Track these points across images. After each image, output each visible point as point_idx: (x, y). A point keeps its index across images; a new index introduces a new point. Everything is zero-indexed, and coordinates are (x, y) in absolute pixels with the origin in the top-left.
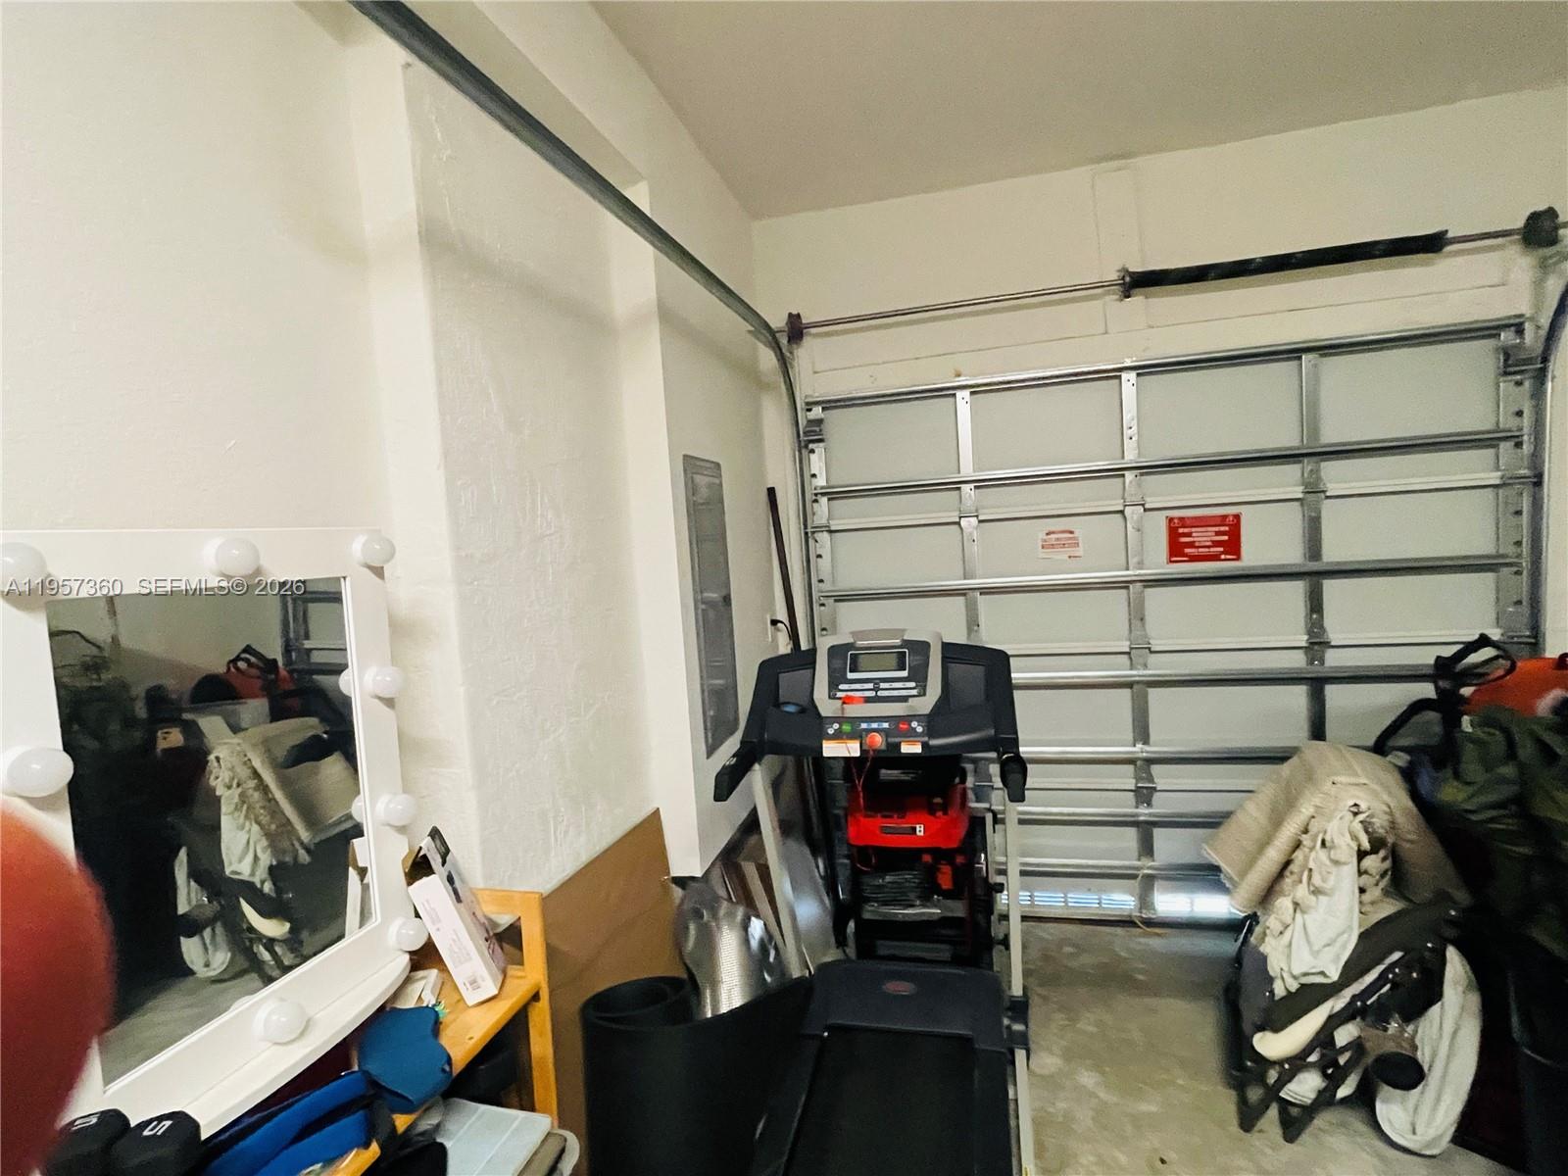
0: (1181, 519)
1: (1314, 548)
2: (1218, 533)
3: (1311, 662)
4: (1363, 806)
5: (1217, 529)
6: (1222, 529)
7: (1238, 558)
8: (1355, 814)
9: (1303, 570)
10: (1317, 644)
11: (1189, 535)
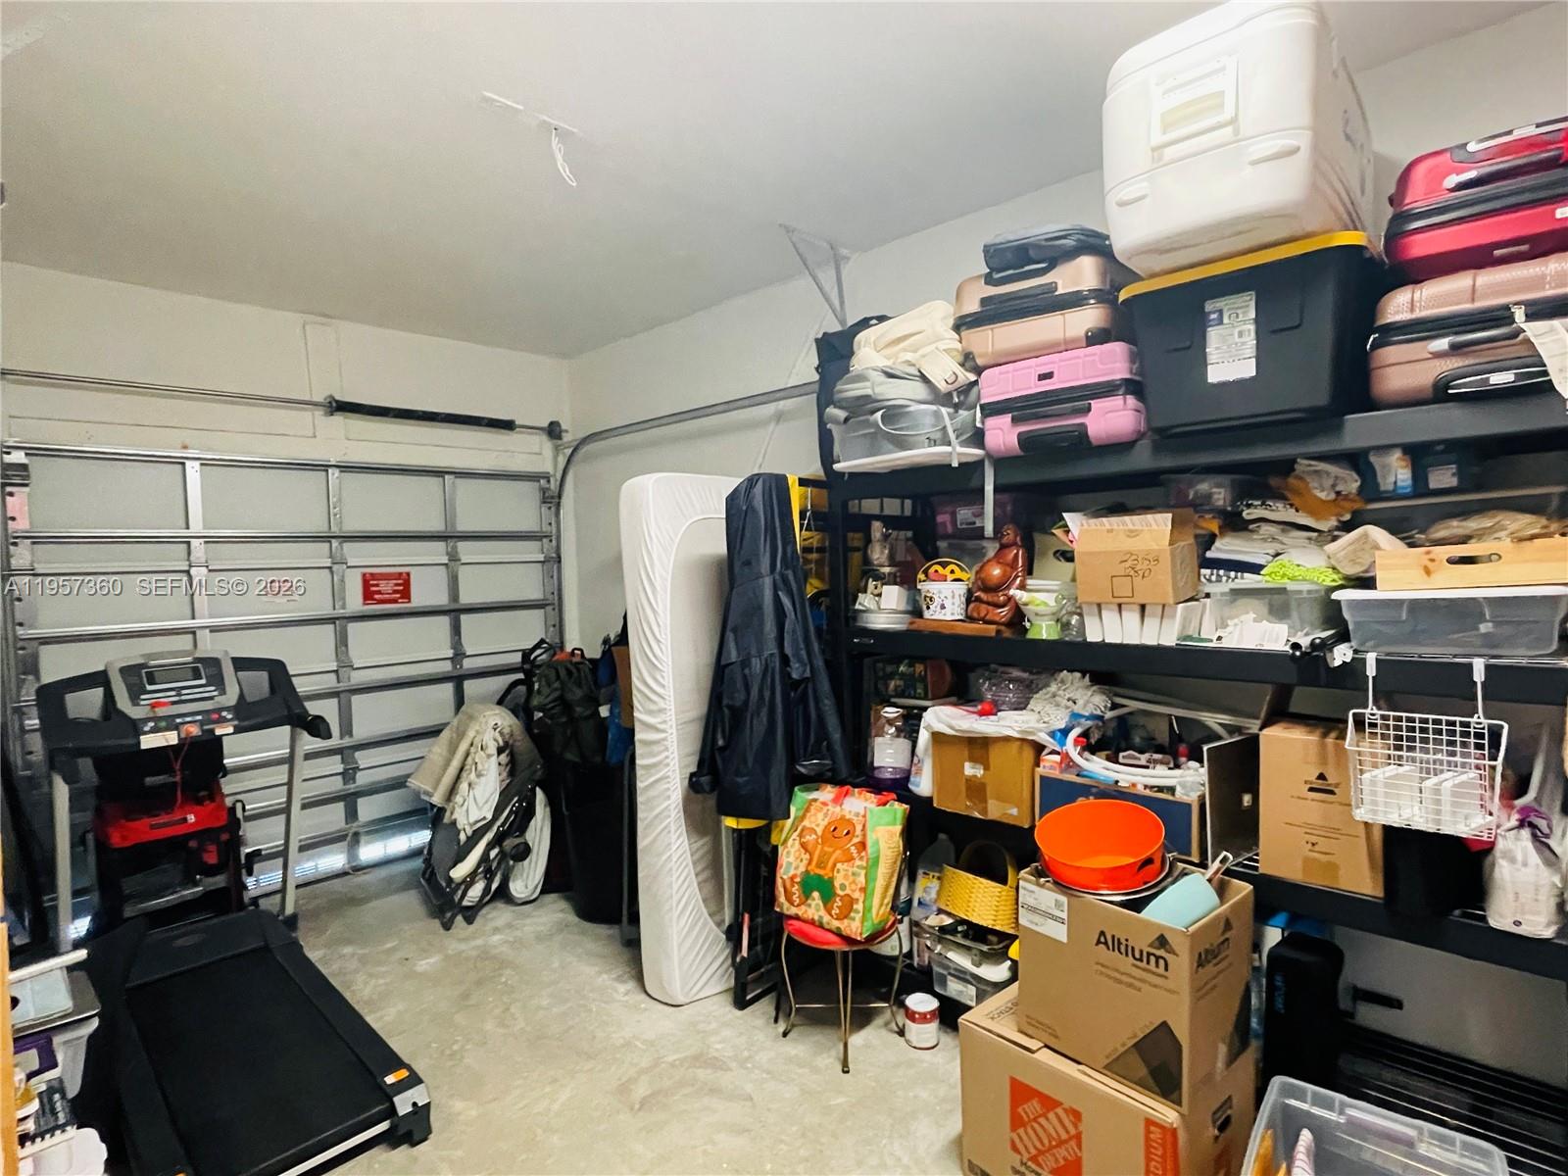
0: (372, 574)
1: (454, 594)
2: (397, 585)
3: (454, 667)
4: (499, 724)
5: (395, 582)
6: (400, 582)
7: (409, 602)
8: (495, 729)
9: (447, 608)
10: (459, 655)
11: (377, 585)
